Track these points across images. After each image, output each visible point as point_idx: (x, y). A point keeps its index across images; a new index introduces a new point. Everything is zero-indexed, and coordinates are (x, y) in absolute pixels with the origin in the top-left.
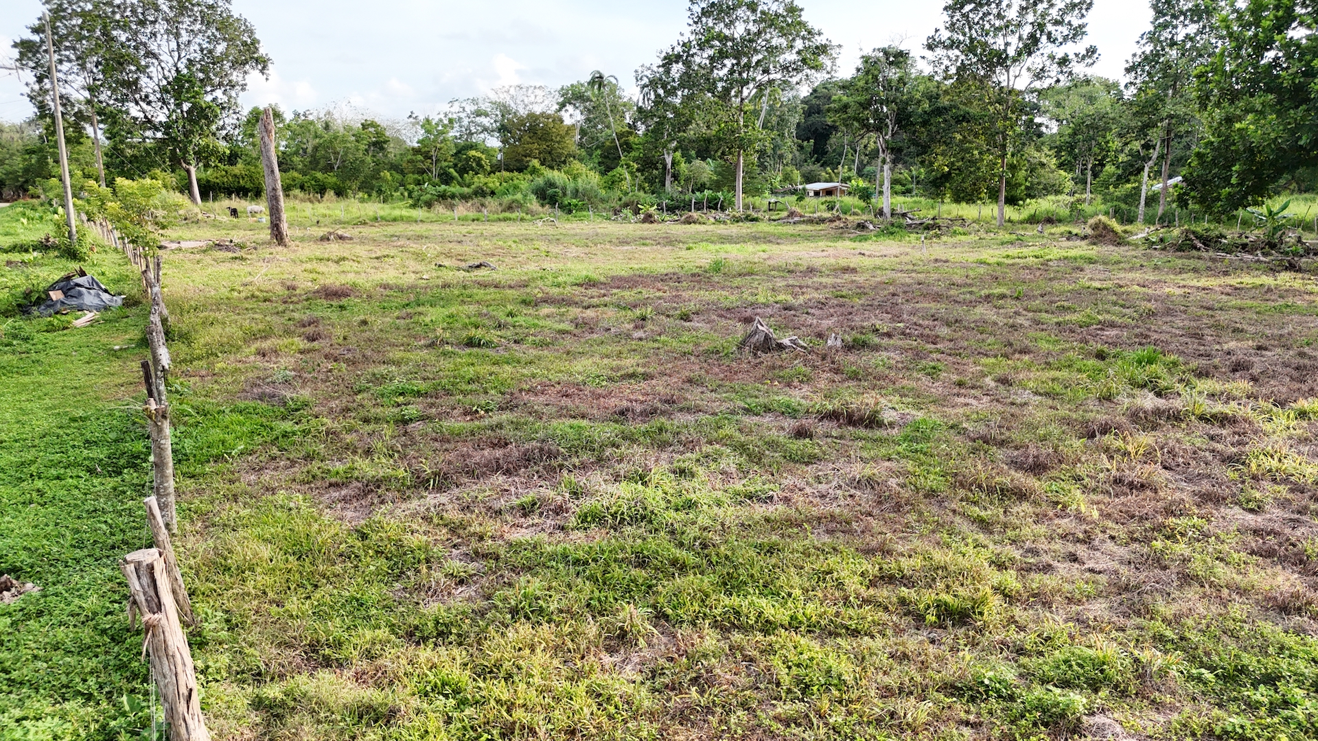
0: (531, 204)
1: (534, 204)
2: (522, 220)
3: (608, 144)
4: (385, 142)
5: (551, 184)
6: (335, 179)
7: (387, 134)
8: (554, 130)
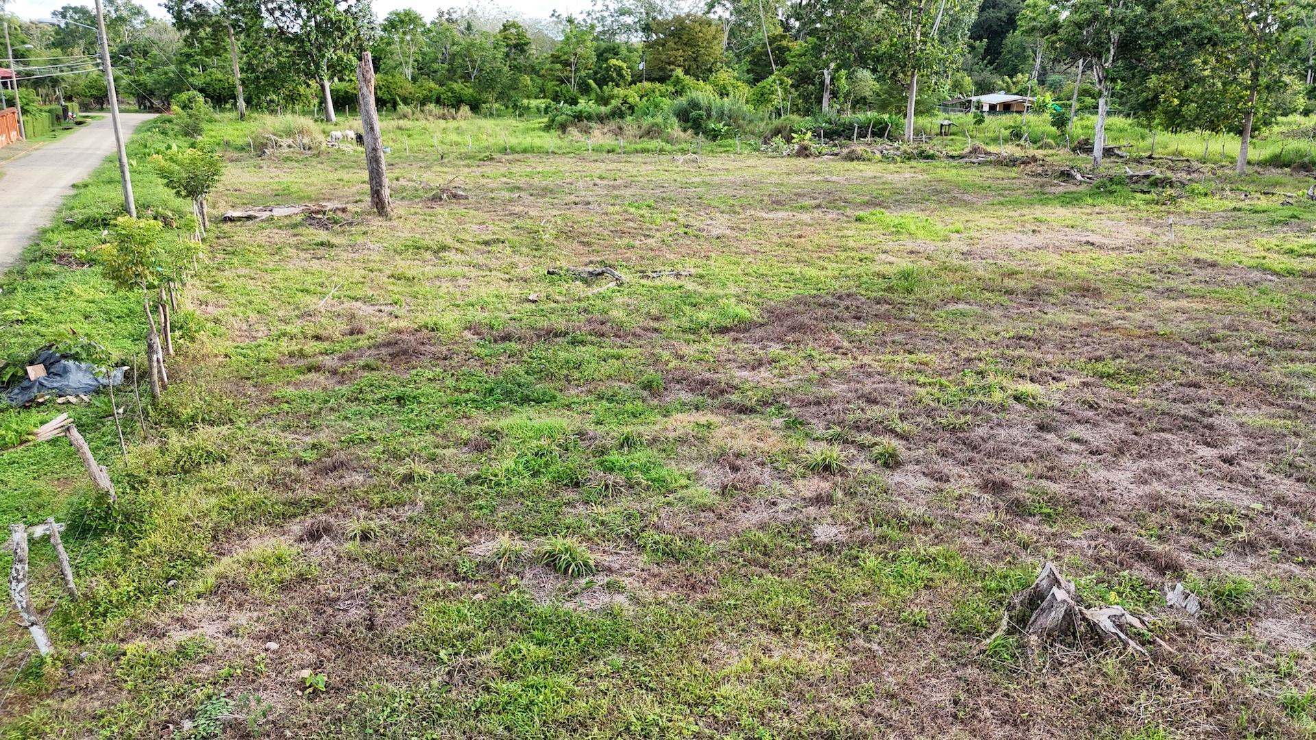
0: (672, 129)
1: (675, 129)
2: (661, 151)
3: (759, 49)
4: (526, 44)
5: (695, 105)
6: (471, 90)
7: (529, 35)
8: (701, 35)
